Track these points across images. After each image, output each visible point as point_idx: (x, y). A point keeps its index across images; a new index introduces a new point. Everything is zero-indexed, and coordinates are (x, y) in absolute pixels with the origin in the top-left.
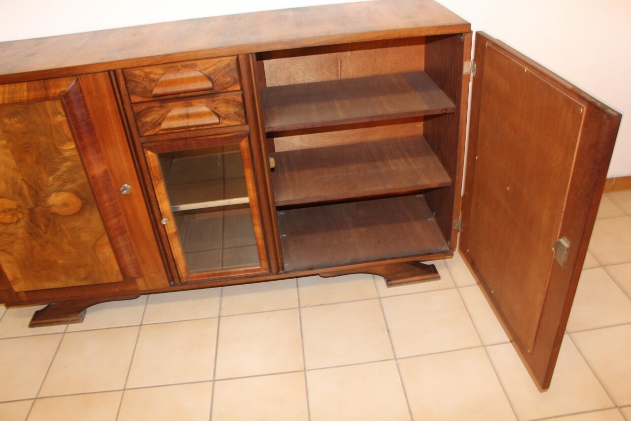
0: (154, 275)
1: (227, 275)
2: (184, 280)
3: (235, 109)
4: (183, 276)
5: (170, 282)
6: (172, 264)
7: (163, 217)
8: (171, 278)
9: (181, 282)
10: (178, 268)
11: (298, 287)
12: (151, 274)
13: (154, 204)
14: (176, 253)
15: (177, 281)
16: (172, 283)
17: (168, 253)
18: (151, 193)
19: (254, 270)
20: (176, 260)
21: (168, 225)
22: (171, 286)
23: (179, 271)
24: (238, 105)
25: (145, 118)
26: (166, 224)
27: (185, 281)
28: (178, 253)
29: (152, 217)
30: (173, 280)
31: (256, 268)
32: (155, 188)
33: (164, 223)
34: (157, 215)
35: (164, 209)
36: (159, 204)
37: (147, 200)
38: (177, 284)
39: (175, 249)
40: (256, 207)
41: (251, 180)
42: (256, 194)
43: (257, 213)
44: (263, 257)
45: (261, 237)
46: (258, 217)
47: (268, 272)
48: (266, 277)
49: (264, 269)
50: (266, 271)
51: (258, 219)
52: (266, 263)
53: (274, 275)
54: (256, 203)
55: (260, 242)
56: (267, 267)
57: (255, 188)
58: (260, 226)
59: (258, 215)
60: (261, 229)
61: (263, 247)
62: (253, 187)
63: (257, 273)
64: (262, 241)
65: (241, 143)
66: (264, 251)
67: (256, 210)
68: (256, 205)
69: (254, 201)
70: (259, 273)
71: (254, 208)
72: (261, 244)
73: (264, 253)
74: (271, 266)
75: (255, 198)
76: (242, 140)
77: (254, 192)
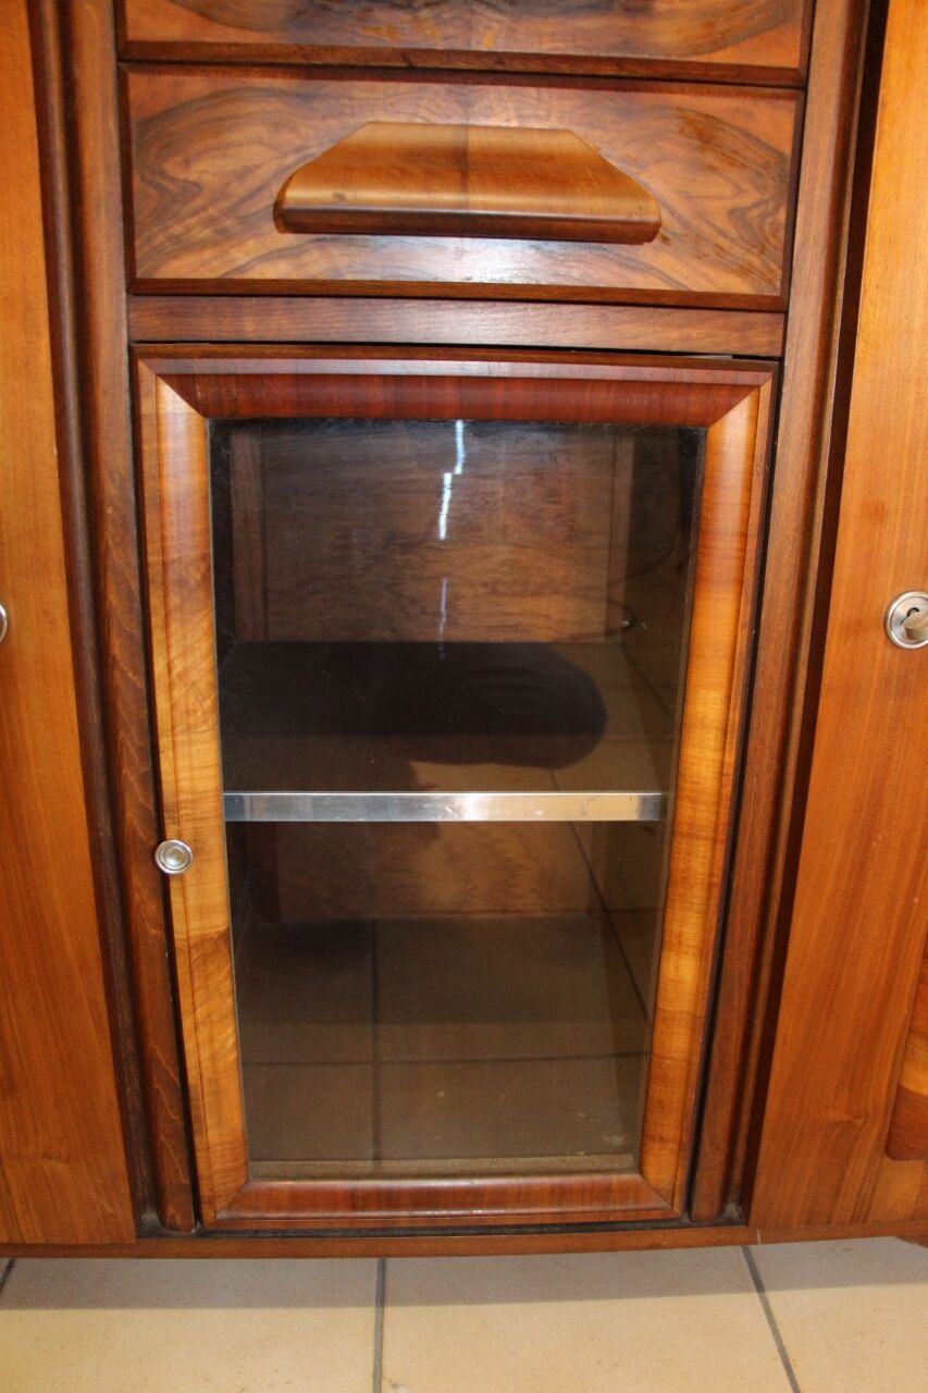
0: (60, 1167)
1: (461, 1206)
2: (218, 1212)
3: (739, 192)
4: (220, 1189)
5: (138, 1210)
6: (169, 1113)
7: (170, 829)
8: (149, 1192)
9: (198, 1216)
10: (198, 1140)
11: (760, 1287)
12: (46, 1156)
13: (130, 741)
14: (205, 1054)
15: (177, 1210)
16: (150, 1217)
17: (160, 1050)
18: (126, 676)
19: (605, 1193)
20: (192, 1094)
21: (190, 880)
22: (142, 1232)
23: (200, 1156)
24: (766, 166)
25: (187, 163)
26: (181, 877)
27: (223, 1215)
28: (214, 1056)
29: (106, 831)
30: (159, 1204)
31: (615, 1178)
32: (157, 636)
33: (170, 865)
34: (134, 817)
35: (184, 785)
36: (164, 742)
37: (95, 718)
38: (177, 1229)
39: (203, 1033)
40: (711, 835)
41: (725, 663)
42: (731, 758)
43: (711, 875)
44: (670, 1124)
45: (694, 1016)
46: (708, 898)
47: (677, 1209)
48: (658, 1236)
49: (658, 1191)
50: (664, 1204)
51: (706, 911)
52: (678, 1158)
53: (697, 1223)
54: (718, 814)
55: (677, 1042)
56: (678, 1183)
57: (736, 716)
58: (702, 954)
59: (710, 885)
60: (705, 972)
61: (689, 1072)
62: (728, 708)
63: (618, 1207)
64: (692, 1038)
65: (718, 424)
66: (686, 1096)
67: (708, 855)
68: (717, 824)
69: (712, 799)
70: (626, 1211)
71: (698, 838)
72: (678, 1056)
73: (684, 1105)
74: (698, 1176)
75: (721, 781)
76: (729, 408)
77: (724, 743)
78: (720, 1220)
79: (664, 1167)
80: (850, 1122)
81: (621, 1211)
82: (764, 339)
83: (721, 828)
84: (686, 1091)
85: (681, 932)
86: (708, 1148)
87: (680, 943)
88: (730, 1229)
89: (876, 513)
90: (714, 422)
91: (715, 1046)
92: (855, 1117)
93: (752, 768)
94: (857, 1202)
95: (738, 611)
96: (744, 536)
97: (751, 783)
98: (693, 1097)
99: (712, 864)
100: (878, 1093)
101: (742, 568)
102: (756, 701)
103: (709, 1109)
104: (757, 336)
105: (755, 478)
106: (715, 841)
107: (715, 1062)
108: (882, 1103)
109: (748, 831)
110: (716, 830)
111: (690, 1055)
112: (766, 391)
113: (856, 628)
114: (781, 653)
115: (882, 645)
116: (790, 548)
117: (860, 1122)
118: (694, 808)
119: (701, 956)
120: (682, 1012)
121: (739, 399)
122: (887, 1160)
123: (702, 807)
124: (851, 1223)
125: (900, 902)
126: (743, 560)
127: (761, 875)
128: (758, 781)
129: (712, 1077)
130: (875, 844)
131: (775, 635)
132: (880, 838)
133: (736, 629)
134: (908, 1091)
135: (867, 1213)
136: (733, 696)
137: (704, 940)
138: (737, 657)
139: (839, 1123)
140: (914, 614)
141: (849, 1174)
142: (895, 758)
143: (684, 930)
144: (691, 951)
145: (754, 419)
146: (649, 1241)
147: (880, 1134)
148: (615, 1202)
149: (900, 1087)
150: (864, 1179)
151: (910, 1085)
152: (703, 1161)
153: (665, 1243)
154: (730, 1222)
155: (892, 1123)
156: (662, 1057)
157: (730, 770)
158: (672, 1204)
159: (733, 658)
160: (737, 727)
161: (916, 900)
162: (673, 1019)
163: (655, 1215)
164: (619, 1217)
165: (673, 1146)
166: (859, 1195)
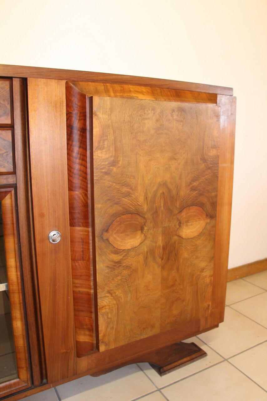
3: (1, 150)
24: (6, 144)
31: (12, 382)
40: (18, 292)
41: (14, 253)
42: (19, 274)
43: (20, 301)
44: (23, 363)
45: (23, 335)
46: (20, 306)
47: (30, 385)
48: (26, 393)
49: (24, 381)
50: (26, 384)
51: (21, 310)
52: (27, 371)
53: (36, 387)
54: (18, 287)
55: (21, 342)
56: (28, 378)
57: (18, 264)
58: (21, 320)
59: (20, 303)
60: (23, 324)
61: (25, 349)
62: (16, 262)
63: (14, 389)
64: (24, 341)
65: (3, 200)
66: (25, 355)
67: (18, 296)
68: (19, 289)
69: (16, 284)
70: (16, 389)
71: (15, 293)
72: (22, 346)
73: (26, 358)
74: (33, 374)
75: (18, 279)
76: (5, 196)
77: (17, 270)
78: (42, 384)
79: (24, 374)
80: (66, 352)
81: (15, 390)
82: (12, 180)
83: (20, 290)
84: (25, 354)
85: (16, 316)
86: (34, 367)
87: (16, 318)
88: (45, 386)
89: (42, 215)
90: (2, 200)
91: (30, 341)
92: (68, 350)
93: (25, 275)
94: (73, 371)
95: (14, 240)
96: (13, 224)
97: (25, 279)
98: (27, 355)
99: (19, 298)
100: (72, 343)
101: (14, 231)
102: (23, 260)
103: (32, 356)
104: (10, 180)
105: (13, 211)
106: (19, 293)
107: (31, 345)
108: (73, 346)
109: (27, 289)
110: (19, 290)
111: (24, 344)
112: (13, 192)
113: (42, 241)
114: (27, 248)
115: (49, 243)
116: (24, 225)
117: (69, 351)
118: (13, 286)
119: (22, 320)
120: (20, 335)
121: (7, 194)
122: (78, 358)
123: (15, 286)
124: (73, 376)
125: (66, 298)
126: (14, 229)
127: (32, 299)
128: (27, 278)
129: (31, 349)
130: (57, 287)
131: (24, 244)
132: (58, 285)
133: (15, 245)
134: (78, 341)
135: (76, 372)
136: (17, 260)
137: (21, 316)
138: (16, 251)
139: (64, 353)
140: (55, 236)
141: (69, 364)
142: (57, 267)
143: (16, 315)
144: (19, 319)
145: (11, 198)
146: (24, 396)
147: (74, 353)
148: (13, 387)
149: (76, 341)
150: (74, 364)
151: (78, 340)
152: (34, 371)
153: (28, 395)
154: (44, 384)
155: (77, 350)
156: (18, 347)
157: (19, 276)
158: (28, 384)
159: (15, 251)
160: (19, 267)
161: (69, 298)
162: (18, 337)
163: (24, 388)
164: (15, 391)
165: (25, 369)
166: (73, 369)
